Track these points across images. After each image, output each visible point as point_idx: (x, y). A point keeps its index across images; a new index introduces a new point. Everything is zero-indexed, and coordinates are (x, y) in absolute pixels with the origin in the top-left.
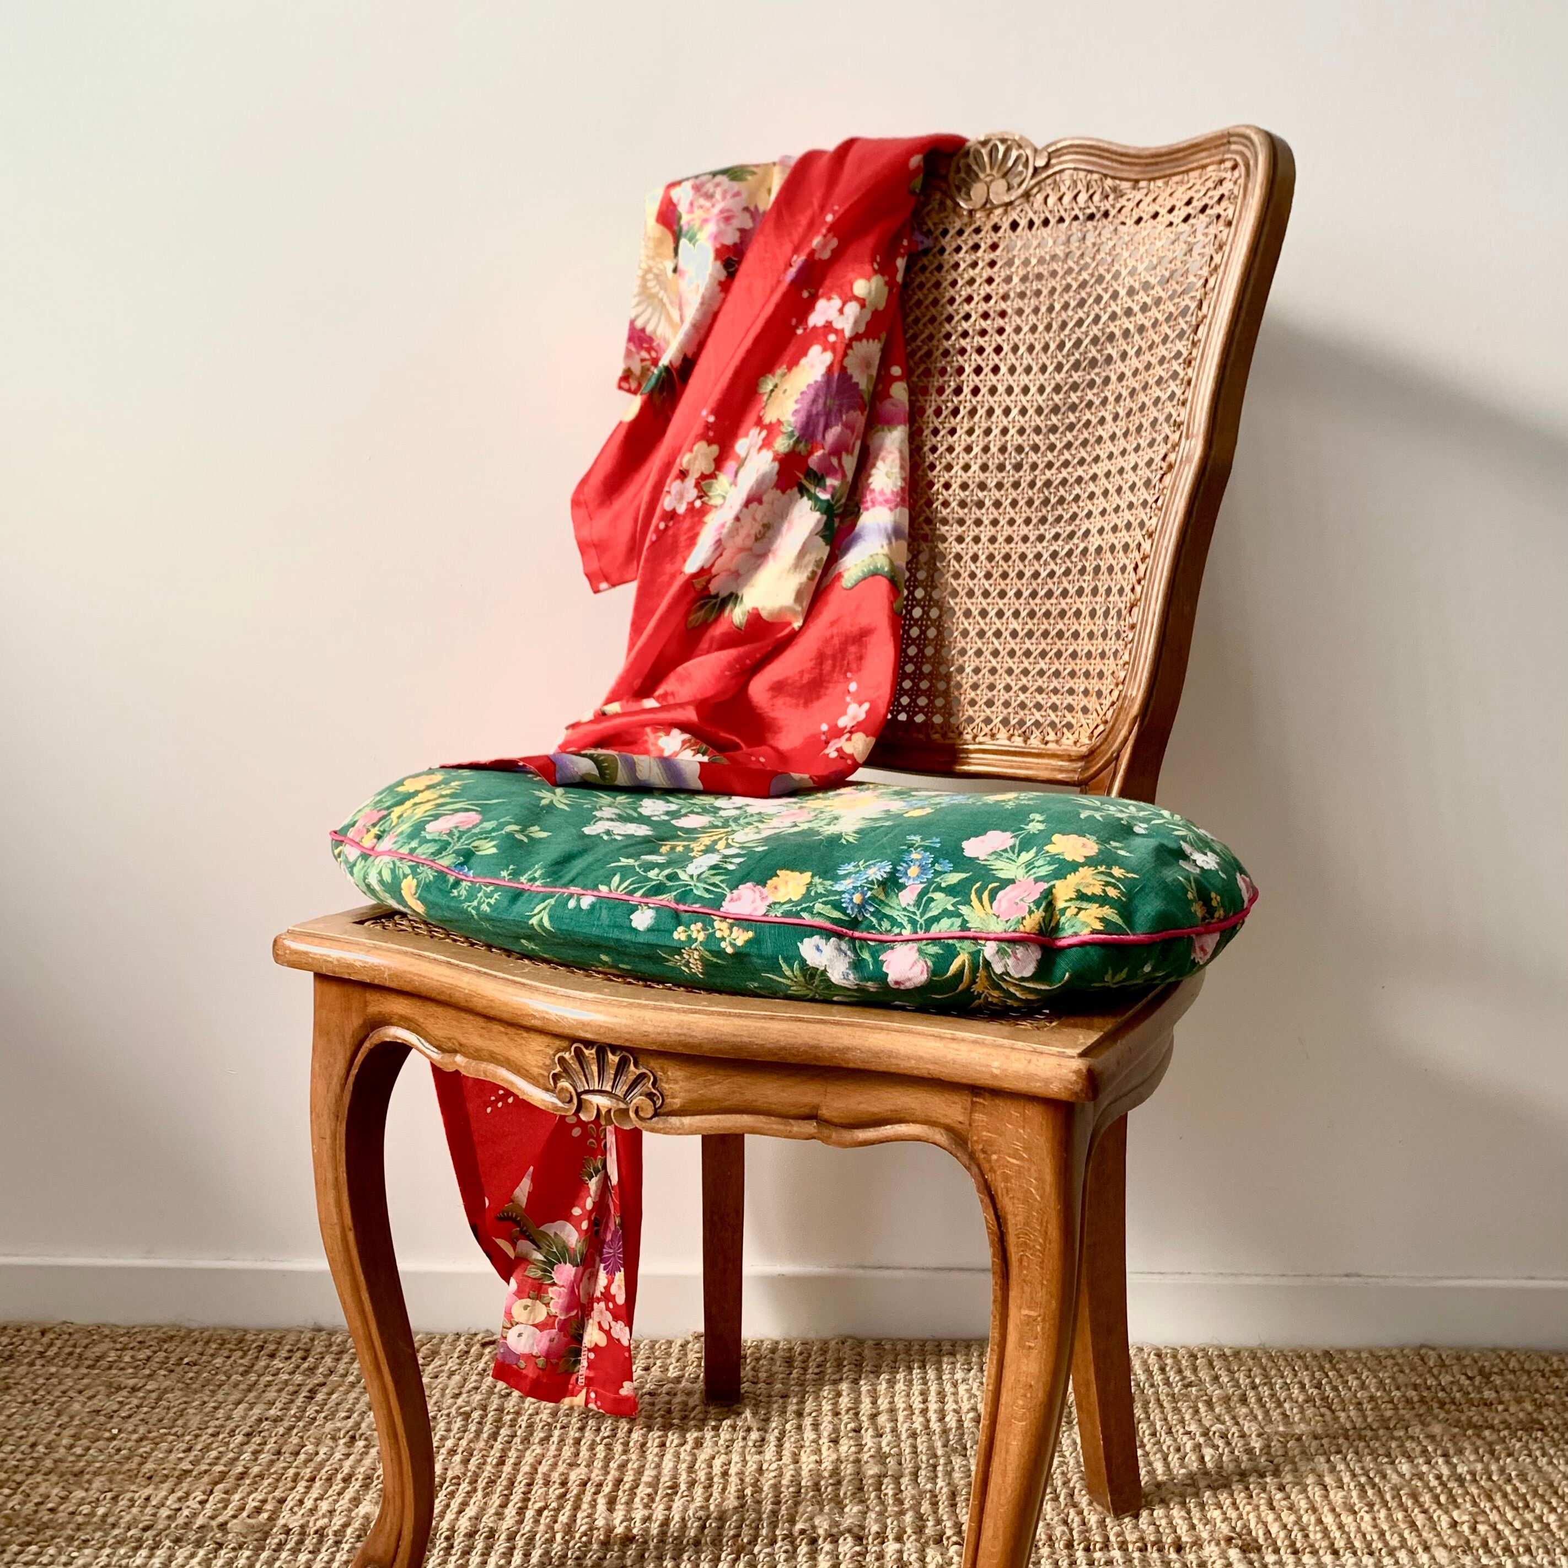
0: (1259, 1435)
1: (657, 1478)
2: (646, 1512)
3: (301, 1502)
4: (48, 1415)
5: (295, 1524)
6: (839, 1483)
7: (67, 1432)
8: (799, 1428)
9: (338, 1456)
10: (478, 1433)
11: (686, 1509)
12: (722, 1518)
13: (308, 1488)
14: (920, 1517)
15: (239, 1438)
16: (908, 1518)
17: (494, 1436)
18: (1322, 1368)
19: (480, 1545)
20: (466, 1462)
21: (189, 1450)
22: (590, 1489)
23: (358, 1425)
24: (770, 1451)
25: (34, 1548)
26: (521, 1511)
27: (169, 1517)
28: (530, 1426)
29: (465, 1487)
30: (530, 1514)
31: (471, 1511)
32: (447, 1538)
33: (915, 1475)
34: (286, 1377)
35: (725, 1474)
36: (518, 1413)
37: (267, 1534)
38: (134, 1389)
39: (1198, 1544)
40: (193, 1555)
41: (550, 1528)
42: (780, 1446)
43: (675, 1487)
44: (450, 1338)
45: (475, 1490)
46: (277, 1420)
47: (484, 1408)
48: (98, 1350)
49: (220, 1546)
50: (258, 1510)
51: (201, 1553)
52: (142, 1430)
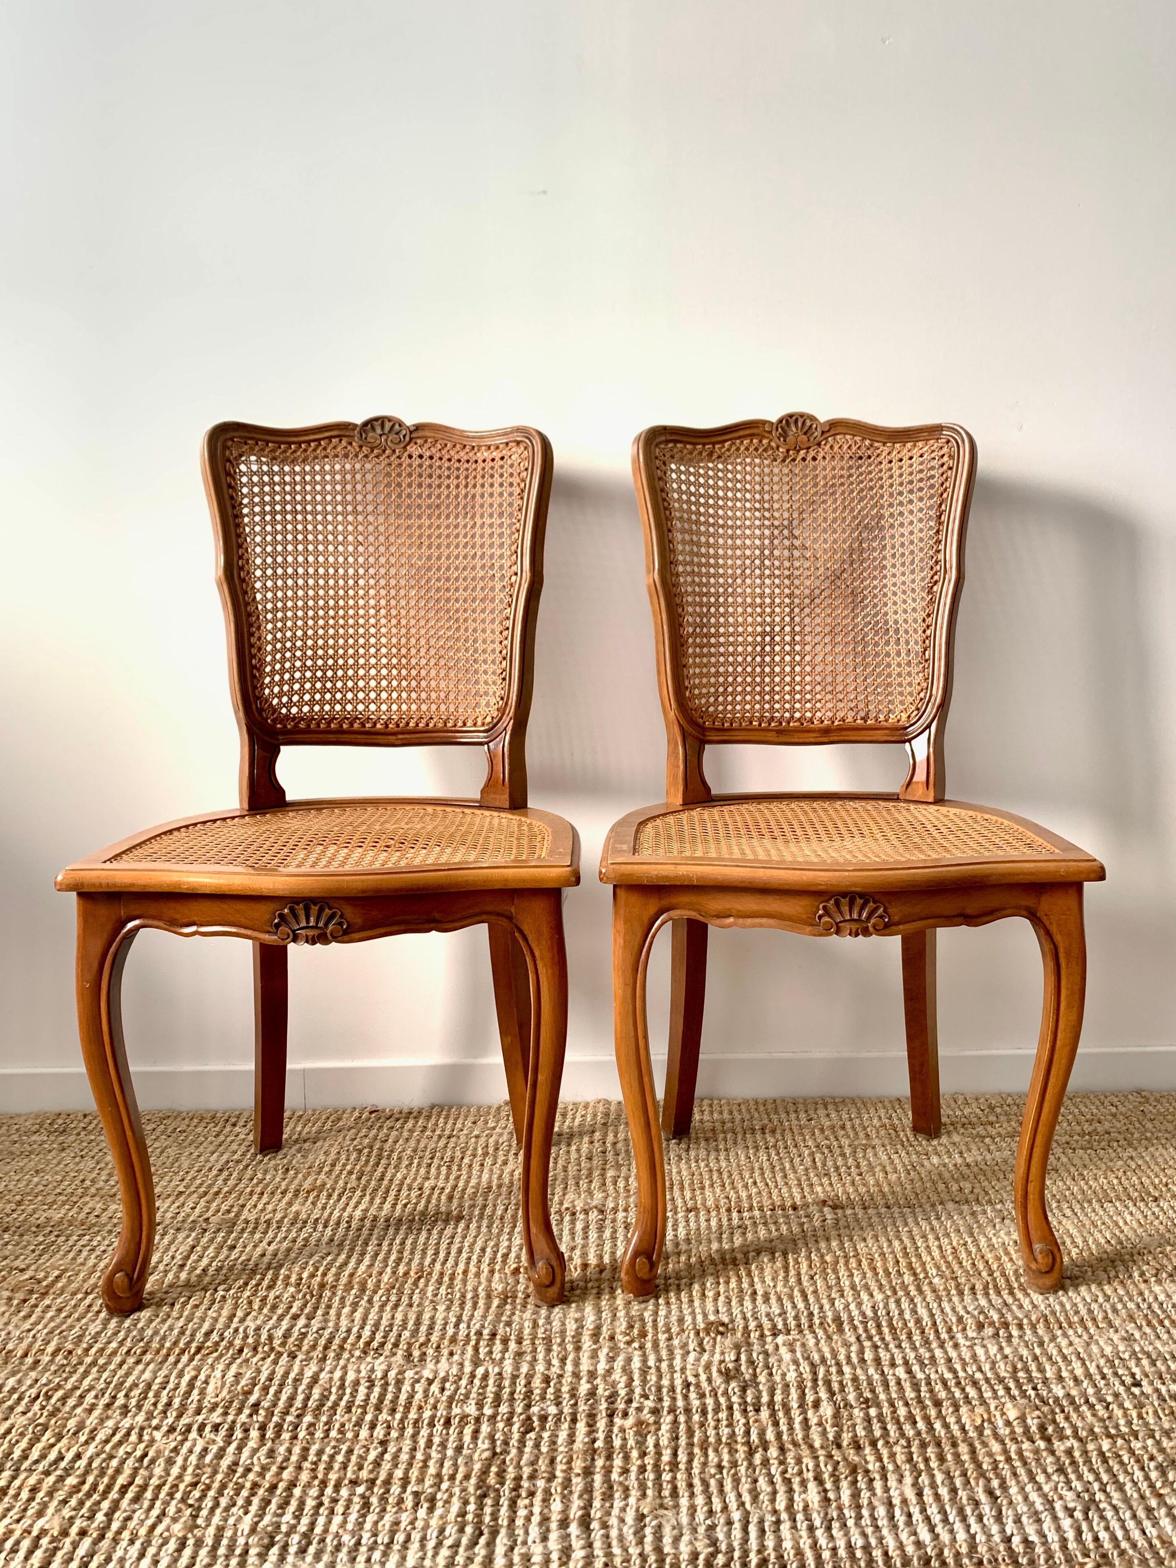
0: (850, 1146)
1: (479, 1183)
2: (472, 1203)
3: (255, 1206)
6: (591, 1181)
9: (278, 1179)
10: (367, 1162)
13: (259, 1198)
15: (214, 1172)
17: (377, 1164)
19: (368, 1225)
20: (359, 1179)
22: (437, 1192)
23: (290, 1162)
28: (399, 1158)
31: (362, 1207)
36: (392, 1151)
37: (234, 1224)
41: (411, 1214)
44: (349, 1109)
45: (365, 1195)
46: (238, 1162)
47: (371, 1147)
49: (205, 1230)
50: (229, 1211)
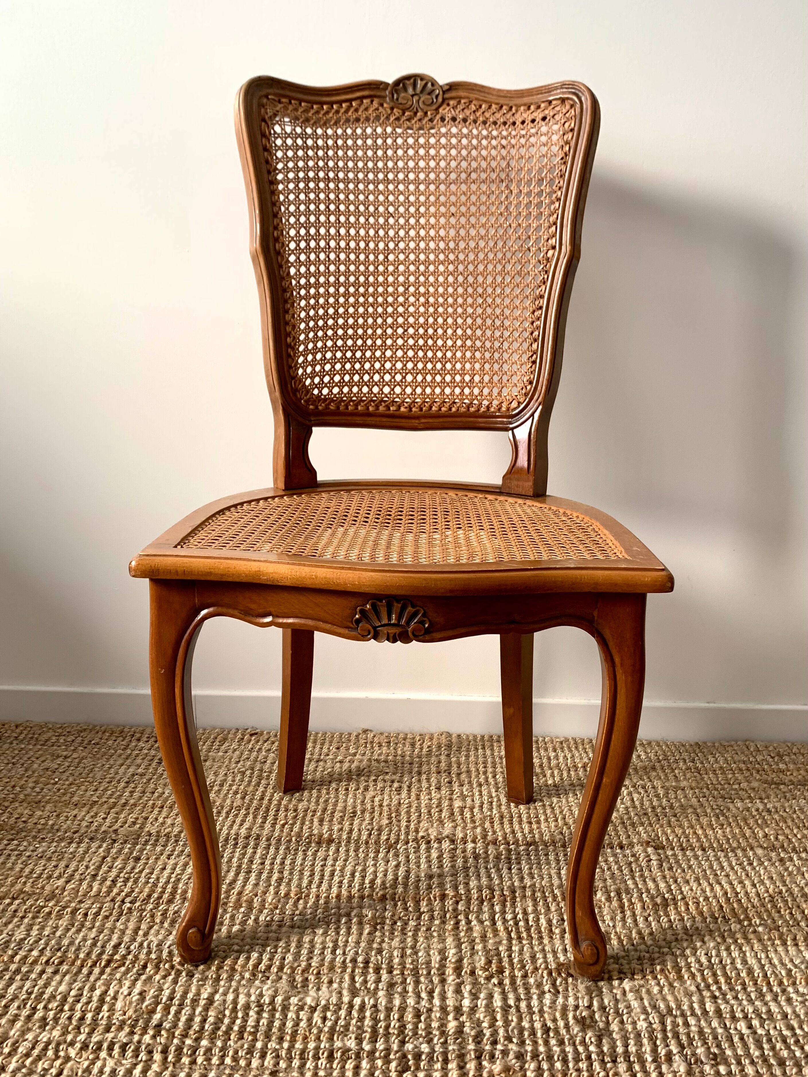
0: (662, 787)
1: (345, 807)
2: (340, 826)
3: (156, 819)
4: (21, 771)
5: (153, 831)
6: (441, 811)
7: (31, 780)
8: (419, 781)
10: (250, 782)
11: (361, 825)
12: (380, 830)
13: (160, 812)
14: (484, 830)
15: (123, 784)
16: (479, 830)
17: (258, 784)
18: (694, 752)
21: (96, 790)
22: (310, 814)
24: (404, 794)
25: (15, 842)
26: (273, 825)
27: (87, 826)
29: (243, 812)
30: (278, 827)
31: (246, 825)
32: (235, 839)
33: (481, 807)
34: (146, 751)
35: (381, 806)
37: (139, 836)
38: (66, 757)
39: (631, 845)
40: (100, 847)
41: (289, 834)
42: (409, 791)
43: (354, 813)
44: (233, 731)
45: (248, 813)
46: (142, 775)
47: (252, 769)
48: (46, 736)
49: (114, 841)
50: (134, 823)
51: (105, 845)
52: (71, 779)
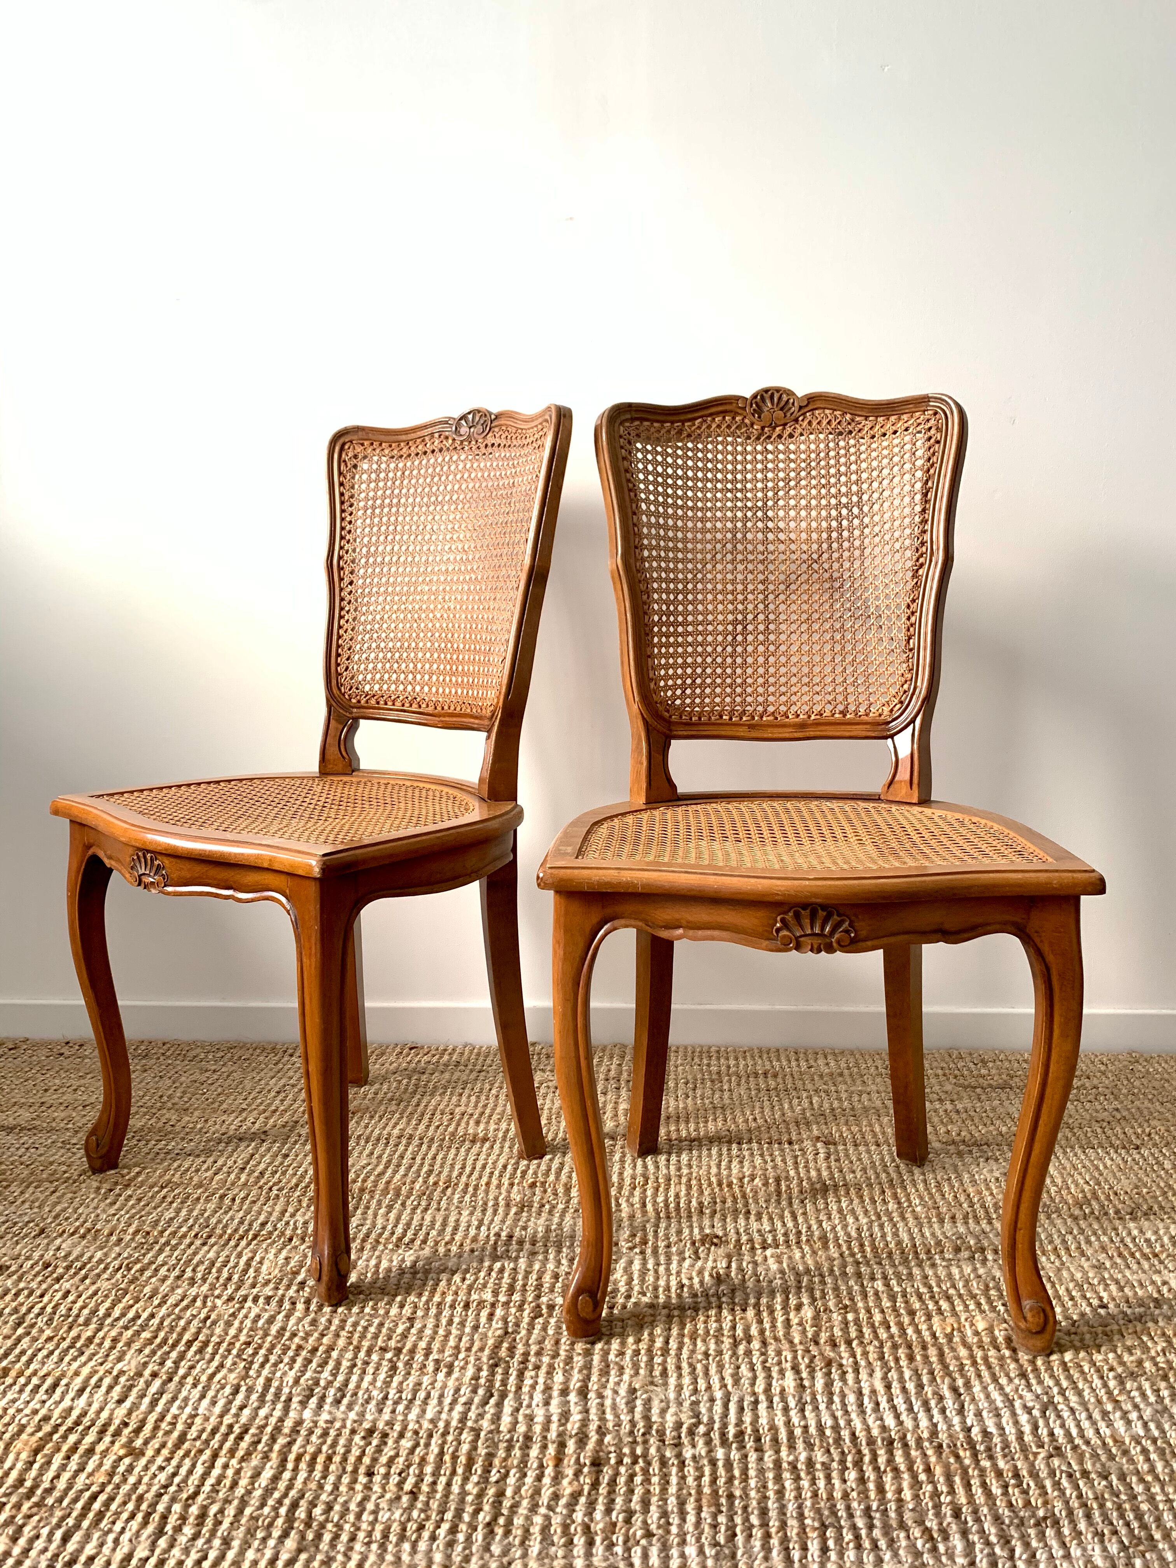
0: (846, 1091)
7: (179, 1090)
19: (404, 1141)
20: (398, 1104)
21: (246, 1099)
26: (428, 1126)
28: (434, 1088)
30: (432, 1127)
36: (428, 1082)
38: (215, 1071)
40: (249, 1145)
